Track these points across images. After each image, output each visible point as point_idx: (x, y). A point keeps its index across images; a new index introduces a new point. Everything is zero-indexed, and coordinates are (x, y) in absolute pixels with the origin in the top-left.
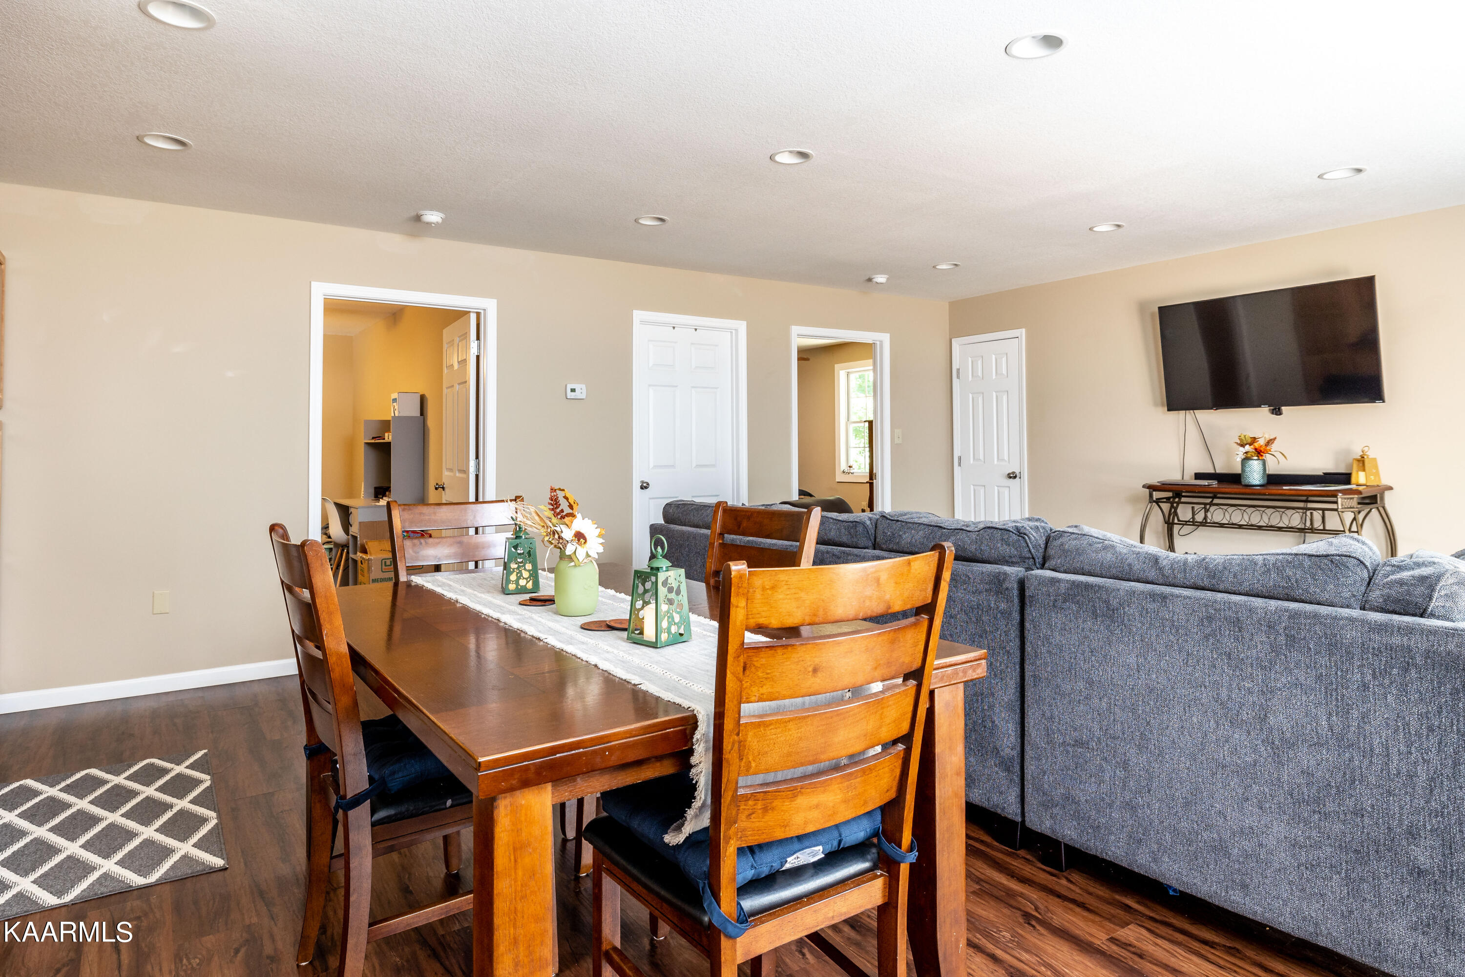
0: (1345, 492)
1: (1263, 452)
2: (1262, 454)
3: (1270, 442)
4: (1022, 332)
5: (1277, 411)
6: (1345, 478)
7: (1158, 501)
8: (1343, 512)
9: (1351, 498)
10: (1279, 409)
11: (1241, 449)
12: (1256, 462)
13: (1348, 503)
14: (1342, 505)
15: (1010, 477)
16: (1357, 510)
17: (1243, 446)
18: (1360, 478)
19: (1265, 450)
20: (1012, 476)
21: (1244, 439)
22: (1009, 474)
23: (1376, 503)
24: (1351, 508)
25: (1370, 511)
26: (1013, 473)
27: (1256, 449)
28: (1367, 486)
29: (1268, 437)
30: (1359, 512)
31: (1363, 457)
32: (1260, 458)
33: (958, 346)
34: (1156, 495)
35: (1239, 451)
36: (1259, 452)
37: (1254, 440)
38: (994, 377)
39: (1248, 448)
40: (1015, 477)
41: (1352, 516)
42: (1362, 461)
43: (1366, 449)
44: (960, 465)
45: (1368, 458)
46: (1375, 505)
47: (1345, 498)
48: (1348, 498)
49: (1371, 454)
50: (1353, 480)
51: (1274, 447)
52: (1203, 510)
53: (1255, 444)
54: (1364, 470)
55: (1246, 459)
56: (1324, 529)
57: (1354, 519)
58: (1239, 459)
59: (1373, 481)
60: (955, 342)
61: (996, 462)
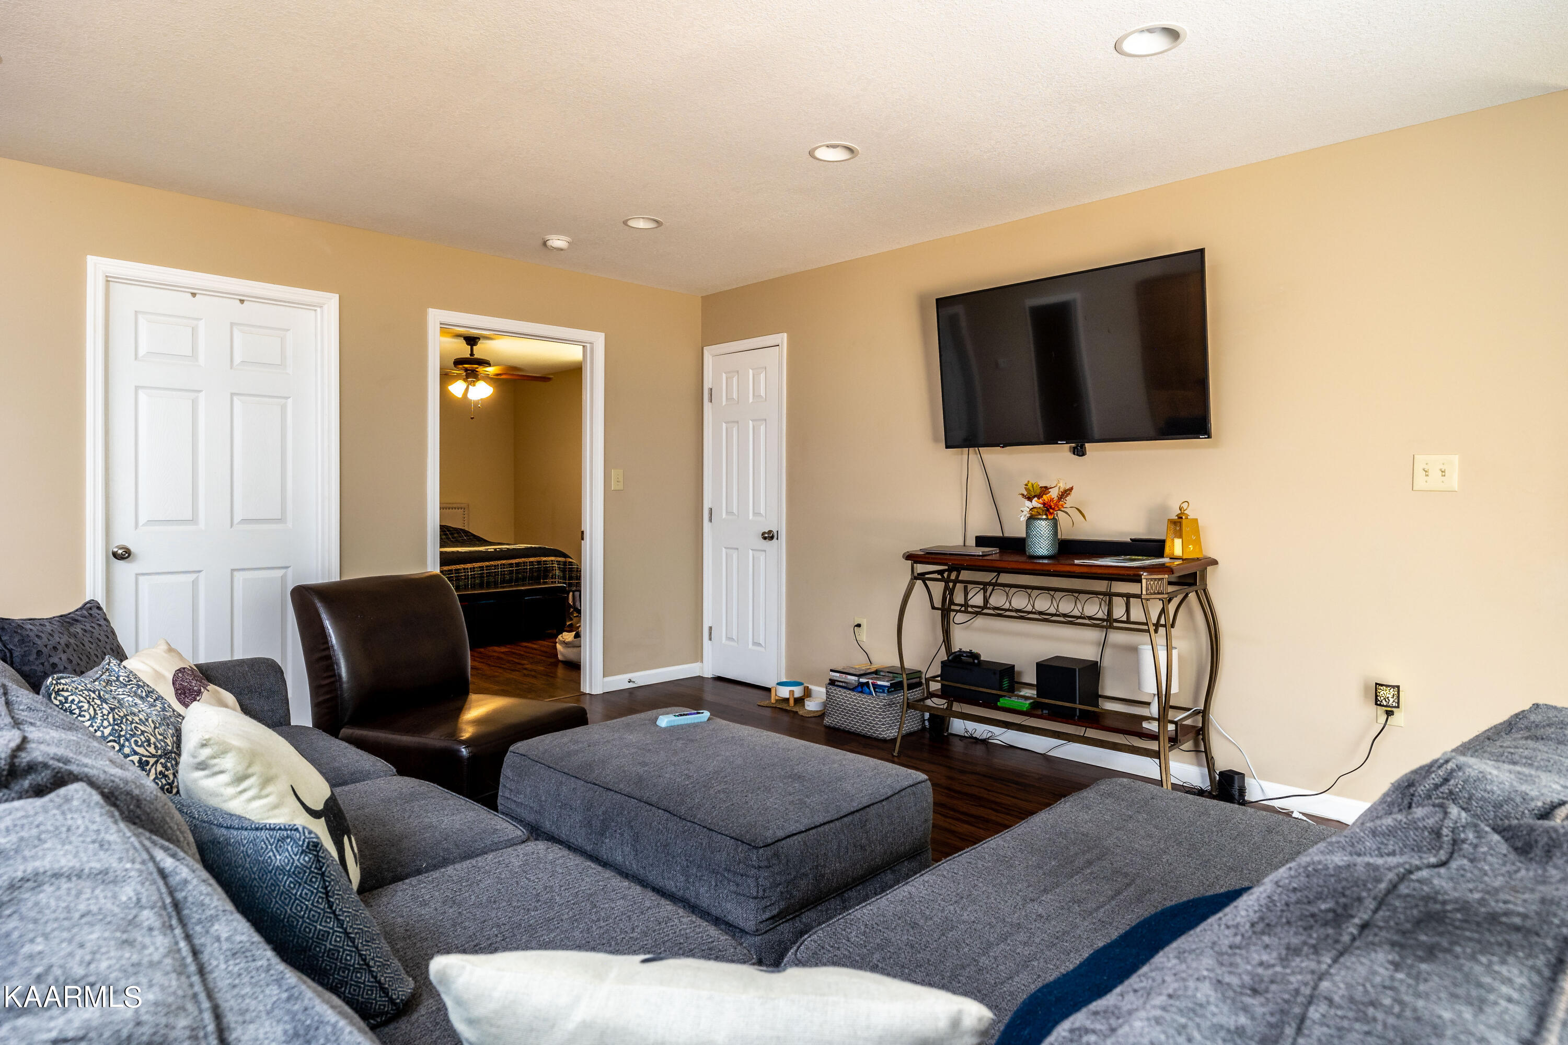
0: (1151, 569)
1: (1053, 509)
2: (1051, 511)
3: (1066, 493)
4: (782, 338)
5: (1079, 451)
6: (1156, 547)
7: (922, 577)
8: (1148, 600)
9: (1159, 579)
10: (1082, 446)
11: (1028, 503)
12: (1043, 523)
13: (1155, 586)
14: (1147, 589)
15: (765, 538)
16: (1166, 596)
17: (1030, 499)
18: (1176, 547)
19: (1056, 505)
20: (769, 536)
21: (1031, 489)
22: (763, 534)
23: (1195, 584)
24: (1159, 593)
25: (1187, 595)
26: (770, 532)
27: (1044, 504)
28: (1183, 560)
29: (1063, 486)
30: (1170, 600)
31: (1181, 518)
32: (1049, 517)
33: (710, 357)
34: (921, 568)
35: (1024, 506)
36: (1048, 509)
37: (1045, 490)
38: (751, 400)
39: (1035, 503)
40: (772, 538)
41: (1159, 606)
42: (1178, 524)
43: (1185, 505)
44: (711, 520)
45: (1187, 518)
46: (1194, 588)
47: (1151, 579)
48: (1155, 579)
49: (1191, 513)
50: (1167, 551)
51: (1070, 501)
52: (982, 591)
53: (1045, 497)
54: (1180, 536)
55: (1032, 518)
56: (1128, 621)
57: (1163, 611)
58: (1023, 519)
59: (1192, 552)
60: (707, 351)
61: (751, 517)
